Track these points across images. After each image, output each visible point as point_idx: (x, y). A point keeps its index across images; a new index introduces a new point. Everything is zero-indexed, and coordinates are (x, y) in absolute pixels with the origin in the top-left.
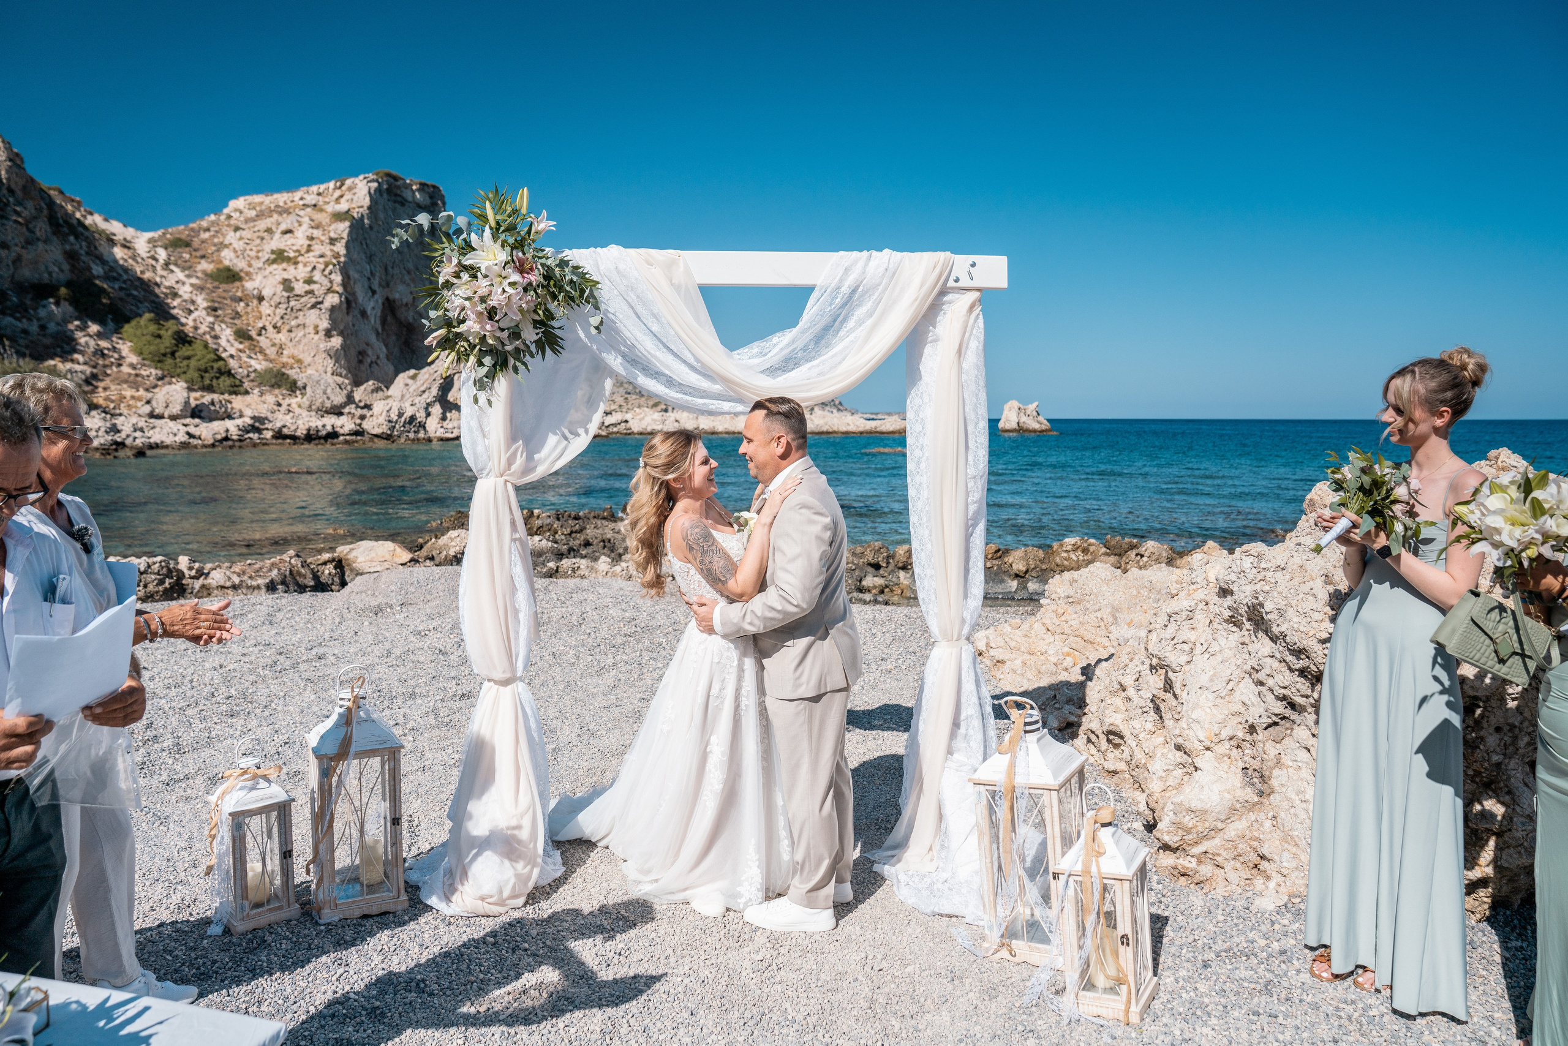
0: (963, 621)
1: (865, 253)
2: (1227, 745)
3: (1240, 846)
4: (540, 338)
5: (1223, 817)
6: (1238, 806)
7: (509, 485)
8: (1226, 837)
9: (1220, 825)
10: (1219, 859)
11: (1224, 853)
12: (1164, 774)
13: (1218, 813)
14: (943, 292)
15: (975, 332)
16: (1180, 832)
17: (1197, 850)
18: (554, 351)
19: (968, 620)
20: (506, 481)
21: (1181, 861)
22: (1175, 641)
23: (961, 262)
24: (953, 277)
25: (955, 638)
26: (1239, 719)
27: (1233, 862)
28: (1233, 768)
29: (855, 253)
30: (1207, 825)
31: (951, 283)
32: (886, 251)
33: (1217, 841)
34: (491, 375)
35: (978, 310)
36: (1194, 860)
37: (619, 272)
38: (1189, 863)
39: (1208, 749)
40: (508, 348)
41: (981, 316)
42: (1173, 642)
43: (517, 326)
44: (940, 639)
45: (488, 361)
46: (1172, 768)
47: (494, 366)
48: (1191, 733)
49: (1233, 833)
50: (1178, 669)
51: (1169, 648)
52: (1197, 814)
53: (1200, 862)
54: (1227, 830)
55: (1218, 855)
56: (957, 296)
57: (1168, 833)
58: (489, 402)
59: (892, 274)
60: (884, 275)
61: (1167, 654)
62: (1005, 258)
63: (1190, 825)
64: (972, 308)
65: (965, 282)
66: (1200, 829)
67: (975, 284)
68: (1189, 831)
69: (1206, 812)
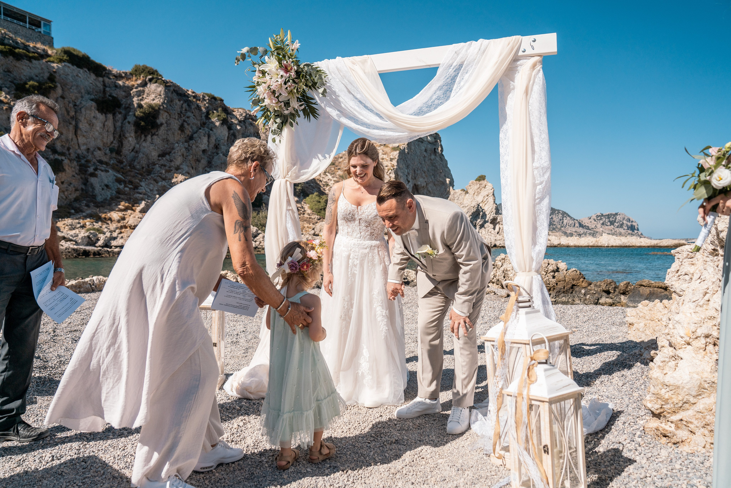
0: (532, 259)
1: (468, 43)
2: (703, 341)
3: (708, 417)
4: (305, 109)
5: (694, 393)
6: (706, 386)
7: (288, 183)
8: (696, 409)
9: (692, 400)
10: (692, 426)
11: (695, 422)
12: (661, 364)
13: (689, 389)
14: (516, 59)
15: (536, 80)
16: (660, 401)
17: (675, 418)
18: (314, 116)
19: (535, 258)
20: (287, 181)
21: (663, 425)
22: (679, 273)
23: (526, 41)
24: (522, 49)
25: (527, 270)
26: (714, 322)
27: (702, 430)
28: (707, 358)
29: (462, 43)
30: (680, 398)
31: (521, 53)
32: (481, 40)
33: (691, 412)
34: (280, 128)
35: (539, 67)
36: (673, 425)
37: (338, 69)
38: (669, 428)
39: (689, 344)
40: (286, 112)
41: (541, 71)
42: (677, 274)
43: (289, 100)
44: (518, 271)
45: (278, 120)
46: (667, 360)
47: (282, 123)
48: (675, 331)
49: (701, 407)
50: (681, 293)
51: (675, 278)
52: (671, 388)
53: (677, 427)
54: (697, 404)
55: (691, 423)
56: (525, 61)
57: (651, 401)
58: (280, 141)
59: (483, 52)
60: (478, 52)
61: (673, 283)
62: (555, 34)
63: (666, 397)
64: (534, 66)
65: (529, 51)
66: (675, 400)
67: (536, 51)
68: (666, 401)
69: (678, 387)
